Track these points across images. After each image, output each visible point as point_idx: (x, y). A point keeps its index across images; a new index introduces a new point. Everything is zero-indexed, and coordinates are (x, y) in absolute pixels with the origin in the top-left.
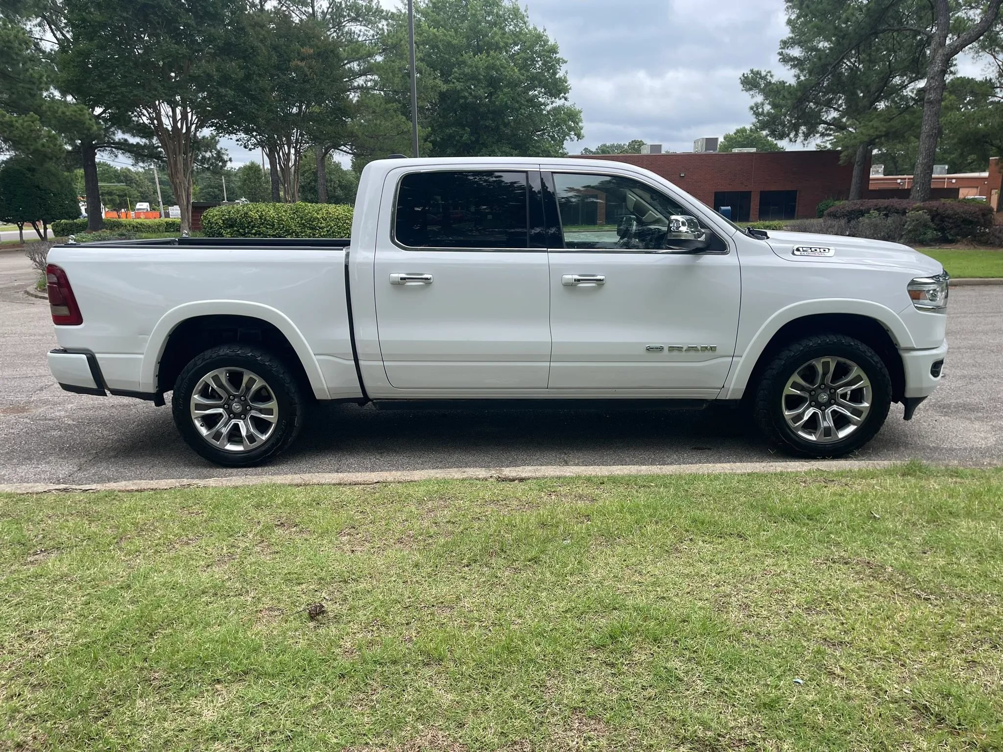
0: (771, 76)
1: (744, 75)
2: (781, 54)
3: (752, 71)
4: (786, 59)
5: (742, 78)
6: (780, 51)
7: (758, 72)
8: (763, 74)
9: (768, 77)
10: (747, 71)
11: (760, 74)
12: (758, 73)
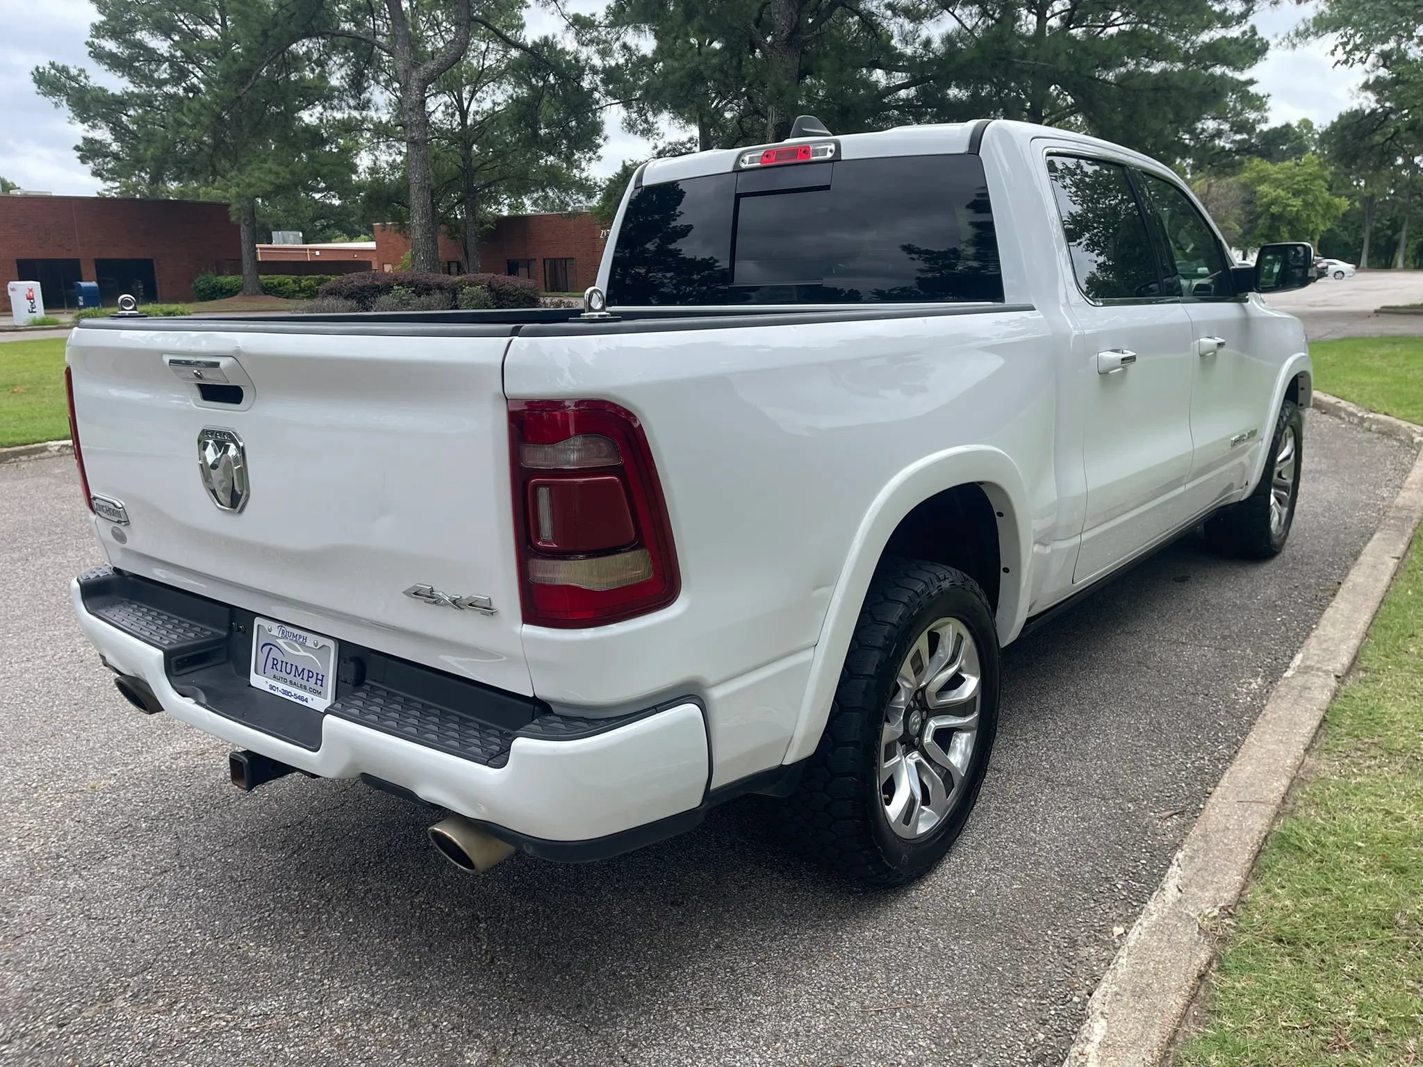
0: (86, 78)
1: (37, 69)
2: (90, 45)
3: (53, 65)
4: (99, 55)
5: (35, 73)
6: (90, 40)
7: (63, 67)
8: (74, 72)
9: (82, 78)
10: (44, 64)
11: (68, 73)
12: (64, 70)
